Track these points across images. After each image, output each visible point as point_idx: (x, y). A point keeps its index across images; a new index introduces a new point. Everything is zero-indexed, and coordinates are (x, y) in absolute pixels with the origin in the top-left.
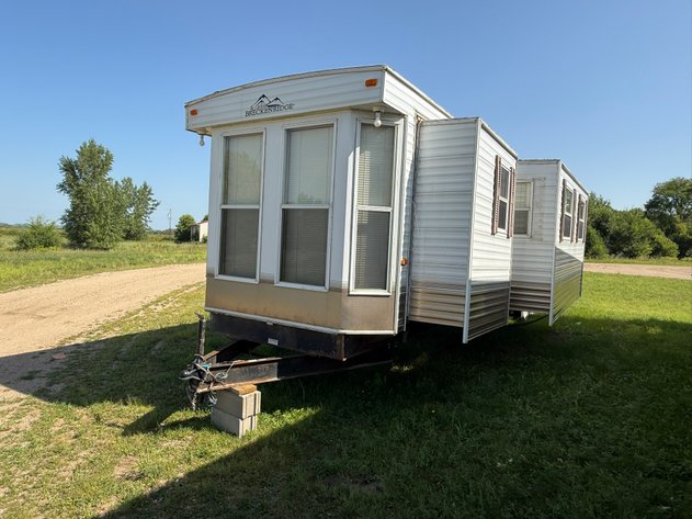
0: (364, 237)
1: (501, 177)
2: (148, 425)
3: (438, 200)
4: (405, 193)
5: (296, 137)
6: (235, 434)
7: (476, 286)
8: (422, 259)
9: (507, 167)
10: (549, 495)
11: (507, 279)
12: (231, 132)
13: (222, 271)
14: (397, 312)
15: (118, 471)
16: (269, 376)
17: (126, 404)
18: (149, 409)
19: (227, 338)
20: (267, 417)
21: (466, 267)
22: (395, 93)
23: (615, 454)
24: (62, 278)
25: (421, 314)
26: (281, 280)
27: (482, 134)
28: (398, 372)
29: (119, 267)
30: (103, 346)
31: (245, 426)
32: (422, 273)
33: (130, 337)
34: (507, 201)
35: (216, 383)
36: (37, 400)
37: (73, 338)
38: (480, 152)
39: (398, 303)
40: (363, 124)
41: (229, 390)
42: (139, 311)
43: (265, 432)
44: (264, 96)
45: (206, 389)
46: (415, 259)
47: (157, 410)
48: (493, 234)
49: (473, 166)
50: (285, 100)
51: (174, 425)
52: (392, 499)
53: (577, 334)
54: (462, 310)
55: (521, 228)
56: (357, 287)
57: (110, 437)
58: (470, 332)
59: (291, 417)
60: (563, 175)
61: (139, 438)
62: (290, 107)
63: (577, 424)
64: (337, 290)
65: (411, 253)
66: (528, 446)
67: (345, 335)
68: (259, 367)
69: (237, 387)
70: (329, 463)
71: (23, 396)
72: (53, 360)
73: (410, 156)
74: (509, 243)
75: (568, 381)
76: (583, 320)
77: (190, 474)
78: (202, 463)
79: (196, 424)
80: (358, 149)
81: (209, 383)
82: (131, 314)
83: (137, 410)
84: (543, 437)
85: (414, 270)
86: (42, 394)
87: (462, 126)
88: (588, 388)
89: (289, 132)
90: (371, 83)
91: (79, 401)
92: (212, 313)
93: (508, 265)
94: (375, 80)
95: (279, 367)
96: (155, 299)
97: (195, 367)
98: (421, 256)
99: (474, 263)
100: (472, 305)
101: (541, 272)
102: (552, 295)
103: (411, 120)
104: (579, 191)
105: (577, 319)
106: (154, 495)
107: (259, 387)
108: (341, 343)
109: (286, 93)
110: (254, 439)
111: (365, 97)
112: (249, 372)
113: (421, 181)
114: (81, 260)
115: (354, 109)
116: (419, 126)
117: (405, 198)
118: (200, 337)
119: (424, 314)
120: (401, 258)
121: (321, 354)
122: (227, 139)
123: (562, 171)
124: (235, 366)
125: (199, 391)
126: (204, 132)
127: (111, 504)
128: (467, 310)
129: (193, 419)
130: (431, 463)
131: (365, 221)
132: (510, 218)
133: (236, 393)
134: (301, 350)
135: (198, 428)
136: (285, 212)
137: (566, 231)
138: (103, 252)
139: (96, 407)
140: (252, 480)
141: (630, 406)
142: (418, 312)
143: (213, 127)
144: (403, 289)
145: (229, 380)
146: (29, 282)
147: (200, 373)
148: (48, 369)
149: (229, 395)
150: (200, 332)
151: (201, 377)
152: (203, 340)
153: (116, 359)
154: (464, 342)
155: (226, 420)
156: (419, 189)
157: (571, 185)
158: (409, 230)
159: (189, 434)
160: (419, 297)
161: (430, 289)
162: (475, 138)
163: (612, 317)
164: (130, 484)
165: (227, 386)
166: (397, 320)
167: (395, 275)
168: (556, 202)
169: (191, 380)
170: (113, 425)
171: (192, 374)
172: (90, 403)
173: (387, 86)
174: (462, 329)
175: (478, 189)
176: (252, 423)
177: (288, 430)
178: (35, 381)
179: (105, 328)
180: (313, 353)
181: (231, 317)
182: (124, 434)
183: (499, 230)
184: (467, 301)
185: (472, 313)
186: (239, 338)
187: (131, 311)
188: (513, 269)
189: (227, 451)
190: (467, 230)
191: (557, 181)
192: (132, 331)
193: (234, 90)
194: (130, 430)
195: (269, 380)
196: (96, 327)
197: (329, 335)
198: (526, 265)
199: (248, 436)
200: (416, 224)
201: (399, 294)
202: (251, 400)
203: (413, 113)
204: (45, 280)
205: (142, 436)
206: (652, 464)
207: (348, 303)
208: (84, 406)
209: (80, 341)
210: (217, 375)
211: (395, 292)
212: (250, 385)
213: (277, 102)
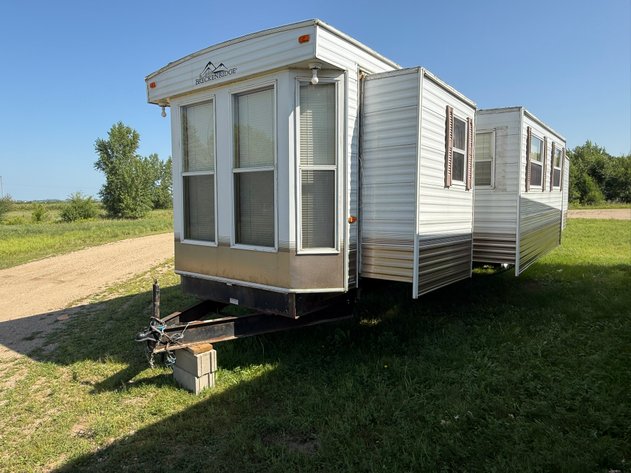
0: (310, 197)
1: (456, 129)
2: (117, 384)
3: (385, 155)
4: (349, 150)
5: (244, 101)
6: (192, 391)
7: (424, 240)
8: (374, 216)
9: (463, 118)
10: (491, 456)
11: (469, 231)
12: (186, 101)
14: (347, 269)
15: (76, 429)
16: (226, 335)
17: (104, 363)
18: (124, 366)
19: (193, 299)
20: (227, 374)
21: (413, 222)
22: (329, 47)
23: (570, 410)
24: (90, 245)
25: (377, 270)
26: (238, 241)
27: (425, 84)
28: (366, 325)
29: (141, 233)
30: (104, 307)
31: (201, 384)
32: (373, 230)
33: (132, 296)
34: (464, 152)
35: (172, 343)
36: (30, 360)
37: (82, 300)
38: (423, 102)
39: (347, 260)
40: (301, 83)
41: (186, 349)
42: (146, 273)
43: (221, 389)
44: (210, 63)
45: (163, 350)
46: (365, 216)
47: (130, 367)
48: (446, 186)
49: (416, 118)
50: (228, 66)
51: (138, 384)
52: (324, 460)
53: (557, 281)
54: (411, 266)
55: (484, 176)
56: (305, 245)
57: (79, 395)
58: (420, 287)
59: (248, 374)
60: (526, 122)
61: (105, 395)
62: (233, 71)
63: (536, 377)
64: (285, 250)
65: (360, 211)
66: (478, 401)
67: (298, 295)
68: (216, 327)
69: (193, 346)
70: (270, 421)
71: (19, 356)
72: (57, 321)
73: (353, 113)
74: (470, 195)
75: (536, 331)
76: (566, 267)
77: (140, 432)
78: (153, 420)
79: (159, 381)
80: (298, 109)
81: (165, 343)
82: (138, 276)
83: (111, 368)
84: (496, 391)
85: (365, 227)
86: (36, 354)
87: (405, 78)
88: (556, 338)
89: (236, 97)
90: (304, 39)
91: (63, 358)
93: (470, 217)
94: (308, 36)
95: (235, 325)
96: (162, 261)
97: (151, 329)
98: (372, 212)
99: (421, 217)
100: (421, 260)
101: (506, 222)
102: (517, 245)
103: (353, 76)
104: (551, 138)
105: (559, 266)
106: (100, 454)
107: (215, 346)
108: (293, 302)
109: (228, 58)
110: (208, 396)
111: (299, 55)
112: (206, 332)
113: (366, 138)
114: (109, 230)
115: (292, 68)
116: (362, 81)
117: (349, 155)
118: (154, 300)
119: (379, 271)
120: (349, 216)
121: (276, 312)
122: (184, 108)
123: (525, 118)
124: (189, 327)
125: (156, 351)
126: (164, 104)
127: (61, 461)
128: (416, 265)
130: (373, 421)
131: (311, 180)
132: (470, 170)
133: (191, 353)
134: (259, 309)
135: (159, 386)
136: (238, 178)
137: (535, 176)
138: (131, 221)
139: (78, 366)
140: (195, 439)
141: (596, 356)
142: (373, 269)
143: (171, 98)
144: (351, 246)
145: (185, 340)
146: (61, 250)
147: (156, 335)
148: (49, 330)
149: (186, 354)
150: (155, 296)
151: (157, 339)
152: (158, 303)
153: (111, 318)
154: (414, 297)
155: (184, 377)
156: (366, 145)
157: (539, 132)
158: (356, 187)
159: (152, 391)
160: (373, 253)
161: (380, 246)
162: (417, 88)
163: (597, 263)
164: (84, 442)
165: (184, 346)
166: (347, 277)
167: (344, 233)
168: (518, 150)
169: (149, 341)
170: (87, 383)
171: (148, 336)
172: (73, 362)
173: (319, 41)
174: (411, 284)
175: (422, 142)
176: (209, 378)
177: (243, 386)
178: (35, 341)
179: (111, 290)
180: (269, 312)
182: (92, 392)
183: (454, 182)
184: (416, 256)
185: (421, 268)
186: (205, 298)
187: (139, 273)
188: (476, 221)
189: (181, 408)
190: (412, 184)
191: (519, 129)
192: (134, 292)
193: (184, 60)
194: (100, 387)
195: (226, 339)
196: (104, 289)
197: (282, 294)
198: (494, 217)
199: (204, 393)
200: (365, 181)
201: (348, 251)
202: (206, 359)
203: (356, 68)
204: (75, 248)
205: (108, 394)
206: (608, 421)
207: (297, 262)
208: (67, 365)
209: (86, 303)
210: (173, 336)
211: (343, 250)
212: (207, 344)
213: (222, 68)
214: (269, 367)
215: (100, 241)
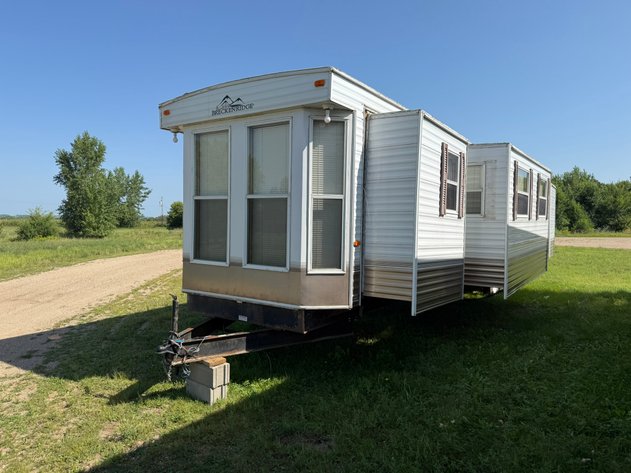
0: (320, 222)
1: (449, 162)
2: (131, 396)
4: (356, 181)
5: (258, 133)
6: (206, 402)
7: (421, 264)
8: (375, 240)
9: (456, 152)
10: (483, 451)
11: (461, 256)
12: (199, 130)
13: (197, 256)
14: (352, 288)
15: (103, 434)
16: (237, 349)
17: (112, 378)
18: (134, 381)
19: (203, 317)
20: (237, 387)
21: (412, 247)
22: (342, 91)
23: (552, 415)
24: (59, 266)
26: (250, 261)
27: (424, 125)
29: (112, 254)
30: (93, 327)
31: (215, 395)
32: (375, 253)
33: (120, 317)
34: (457, 184)
35: (189, 357)
36: (35, 375)
37: (67, 320)
38: (423, 141)
39: (352, 280)
40: (315, 121)
41: (201, 363)
42: (128, 294)
43: (234, 400)
44: (227, 97)
45: (180, 362)
46: (367, 240)
47: (139, 382)
48: (441, 215)
49: (416, 155)
50: (246, 101)
51: (154, 396)
52: (339, 455)
53: (543, 307)
54: (409, 286)
55: (474, 206)
56: (314, 267)
57: (96, 406)
58: (418, 306)
59: (257, 387)
61: (122, 407)
62: (251, 106)
63: (522, 389)
64: (296, 270)
65: (363, 235)
66: (472, 409)
67: (306, 311)
68: (229, 341)
69: (209, 359)
70: (287, 425)
71: (22, 372)
72: (49, 340)
73: (359, 148)
74: (461, 223)
75: (523, 351)
76: (552, 294)
77: (165, 438)
78: (176, 427)
79: (172, 394)
80: (311, 144)
81: (182, 356)
82: (121, 298)
83: (122, 383)
84: (488, 401)
85: (367, 250)
86: (39, 370)
87: (407, 118)
88: (541, 357)
89: (251, 129)
90: (320, 84)
91: (69, 374)
92: (189, 294)
93: (462, 243)
94: (323, 81)
95: (248, 342)
96: (143, 283)
97: (170, 342)
98: (374, 237)
99: (419, 243)
100: (419, 281)
101: (495, 249)
102: (505, 270)
103: (360, 115)
104: (536, 170)
105: (546, 293)
106: (132, 454)
107: (228, 359)
108: (302, 318)
109: (247, 95)
110: (223, 406)
111: (314, 96)
112: (219, 346)
113: (370, 170)
114: (77, 249)
115: (307, 108)
116: (368, 120)
117: (356, 186)
118: (174, 315)
119: (378, 290)
120: (354, 240)
121: (285, 328)
122: (198, 136)
124: (206, 341)
125: (174, 363)
126: (176, 130)
127: (95, 460)
128: (414, 285)
129: (171, 390)
130: (379, 424)
131: (321, 208)
132: (462, 200)
133: (207, 365)
134: (267, 325)
135: (174, 398)
136: (251, 202)
137: (522, 206)
138: (98, 240)
139: (86, 381)
140: (218, 440)
141: (576, 372)
142: (374, 289)
143: (184, 126)
144: (356, 268)
145: (201, 353)
146: (29, 270)
147: (174, 348)
148: (44, 349)
149: (200, 367)
150: (174, 311)
151: (176, 352)
152: (176, 318)
153: (106, 339)
154: (413, 315)
155: (199, 390)
156: (369, 177)
157: (525, 165)
158: (360, 214)
159: (166, 403)
160: (374, 274)
161: (382, 268)
162: (417, 129)
163: (582, 290)
164: (112, 445)
165: (199, 359)
166: (352, 296)
167: (349, 256)
169: (167, 354)
170: (101, 396)
171: (168, 349)
172: (82, 377)
173: (333, 86)
174: (410, 303)
175: (422, 176)
176: (222, 391)
177: (254, 398)
178: (33, 359)
179: (96, 311)
180: (277, 327)
181: (205, 297)
182: (109, 404)
183: (448, 211)
184: (414, 277)
185: (419, 289)
186: (213, 316)
187: (121, 295)
188: (467, 247)
189: (199, 417)
190: (412, 213)
191: (507, 163)
192: (122, 313)
193: (201, 91)
194: (115, 400)
195: (237, 353)
196: (89, 310)
197: (291, 311)
198: (483, 243)
199: (218, 404)
200: (368, 209)
201: (353, 272)
202: (221, 371)
203: (362, 108)
204: (44, 268)
205: (125, 405)
206: (583, 422)
207: (307, 281)
208: (75, 380)
209: (74, 323)
210: (189, 349)
211: (349, 271)
212: (220, 358)
213: (239, 102)
214: (277, 381)
215: (69, 261)
